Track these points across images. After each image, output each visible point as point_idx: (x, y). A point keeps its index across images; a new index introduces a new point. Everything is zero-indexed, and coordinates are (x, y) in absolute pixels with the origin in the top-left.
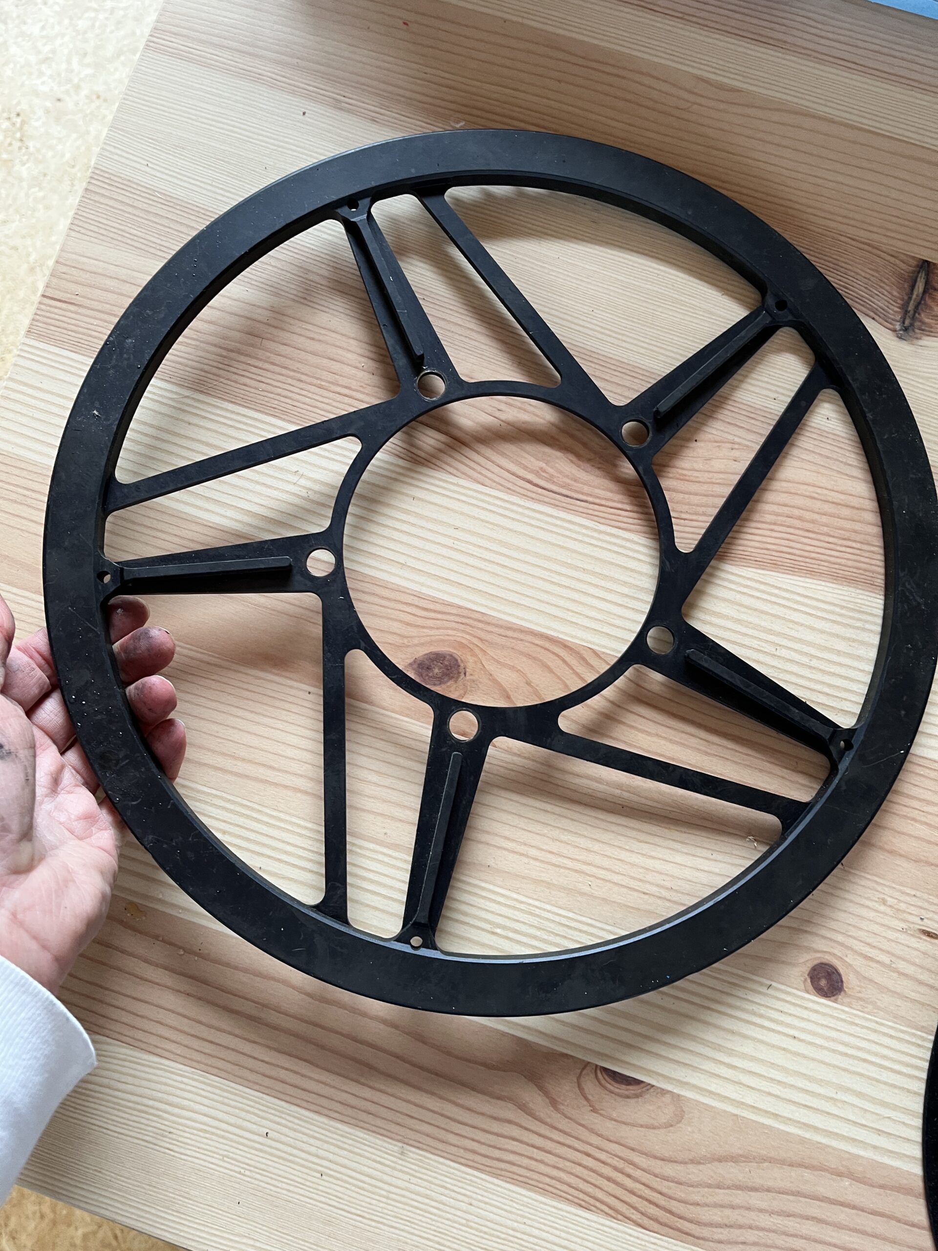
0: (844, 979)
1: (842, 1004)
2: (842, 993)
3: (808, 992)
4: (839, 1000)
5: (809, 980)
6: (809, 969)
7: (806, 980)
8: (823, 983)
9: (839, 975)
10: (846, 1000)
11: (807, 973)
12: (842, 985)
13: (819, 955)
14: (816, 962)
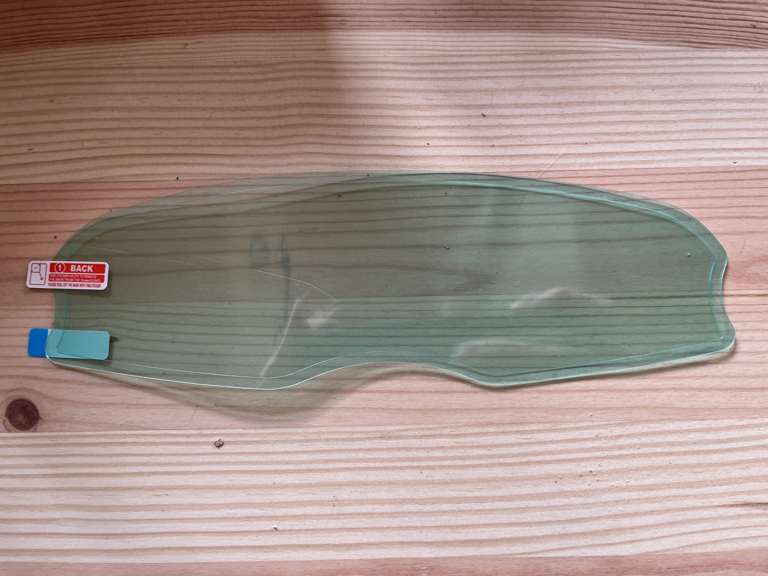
0: (39, 408)
1: (42, 431)
2: (40, 421)
3: (9, 431)
4: (38, 428)
5: (7, 420)
6: (5, 410)
7: (4, 421)
8: (21, 418)
9: (33, 406)
10: (45, 426)
11: (4, 414)
12: (38, 414)
13: (10, 394)
14: (9, 402)
